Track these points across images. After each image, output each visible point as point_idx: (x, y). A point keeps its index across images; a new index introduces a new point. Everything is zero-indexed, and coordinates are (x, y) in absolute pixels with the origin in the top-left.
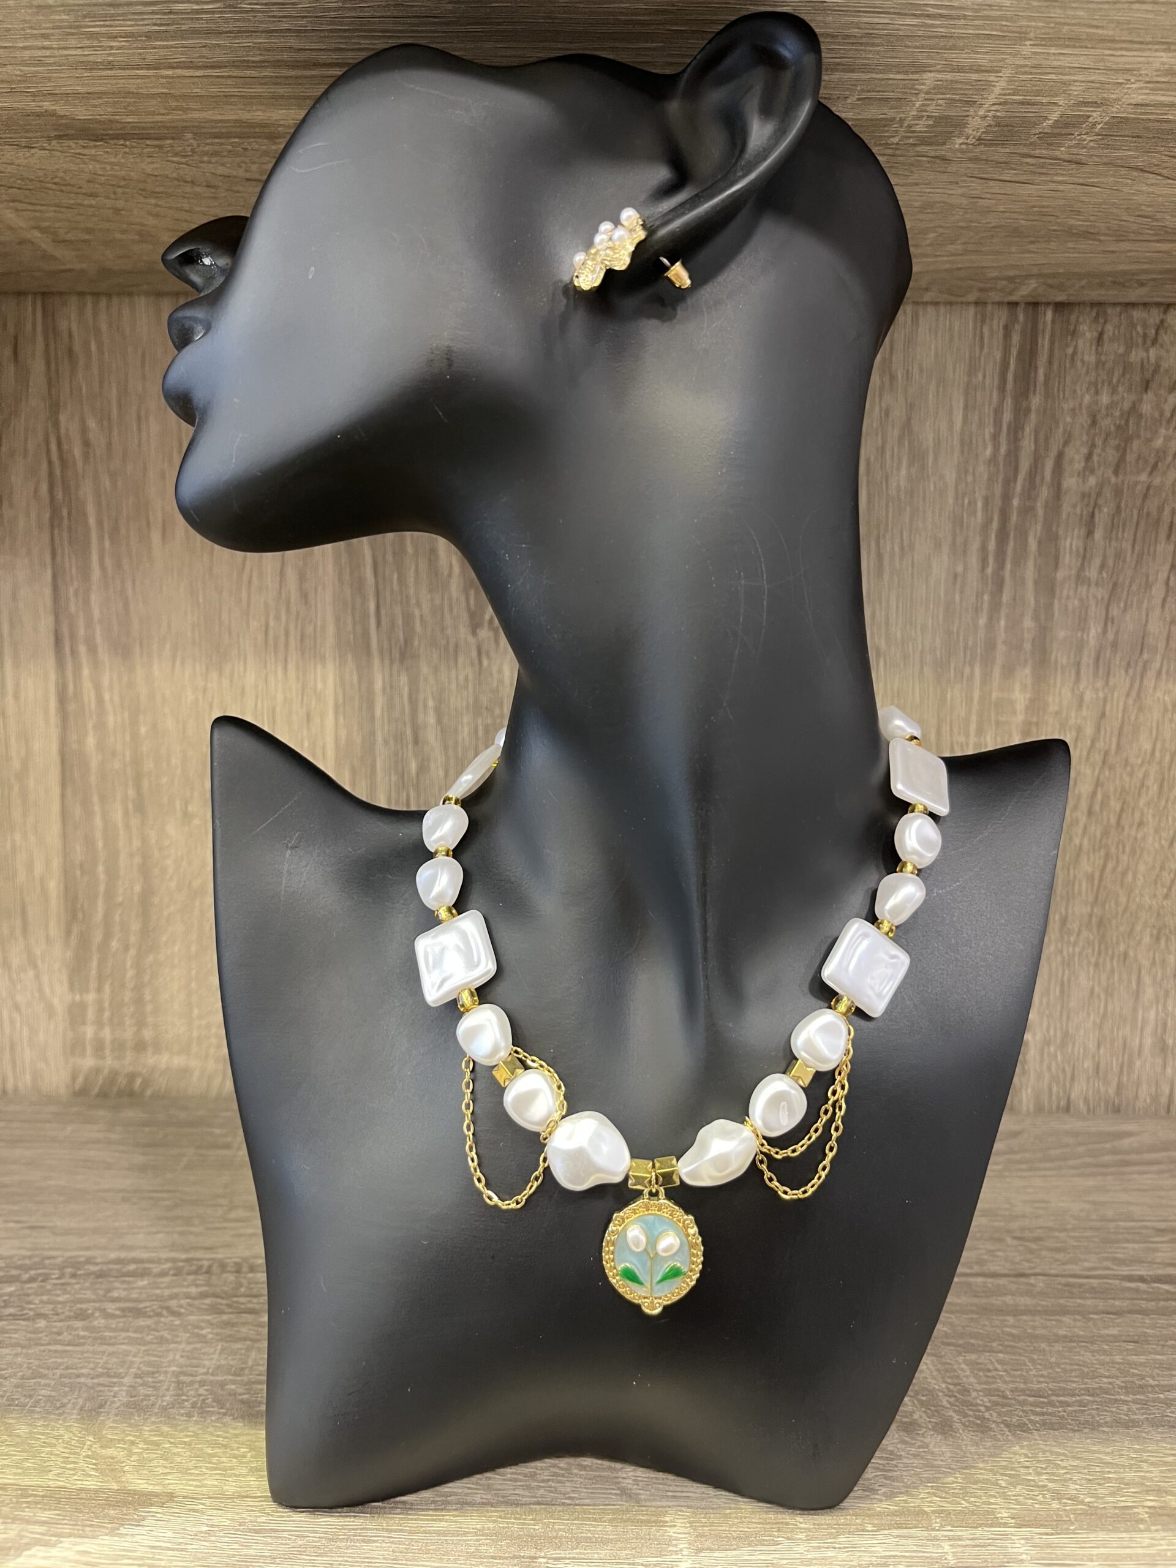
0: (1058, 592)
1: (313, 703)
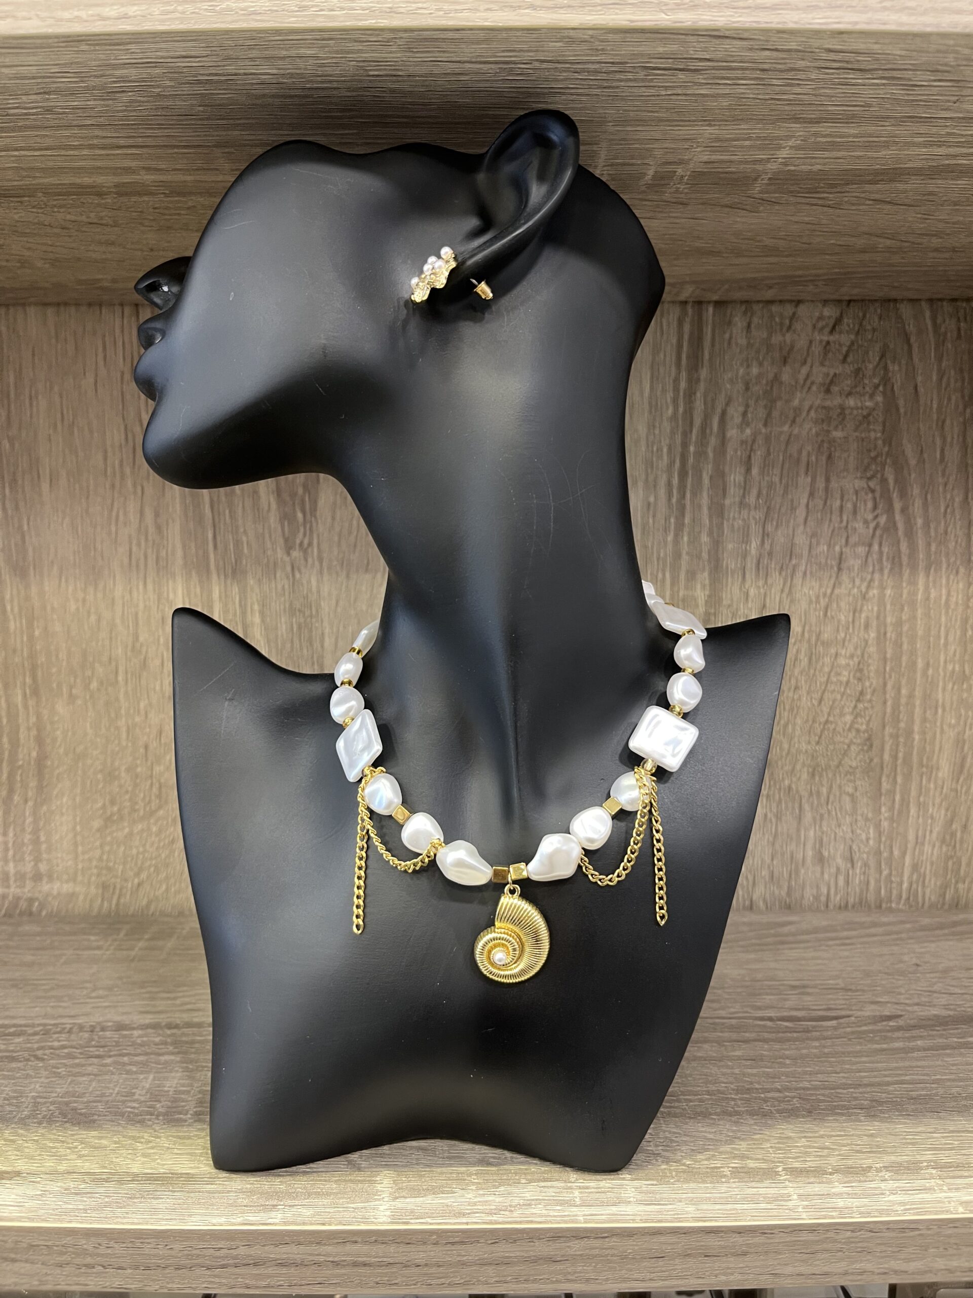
0: (726, 514)
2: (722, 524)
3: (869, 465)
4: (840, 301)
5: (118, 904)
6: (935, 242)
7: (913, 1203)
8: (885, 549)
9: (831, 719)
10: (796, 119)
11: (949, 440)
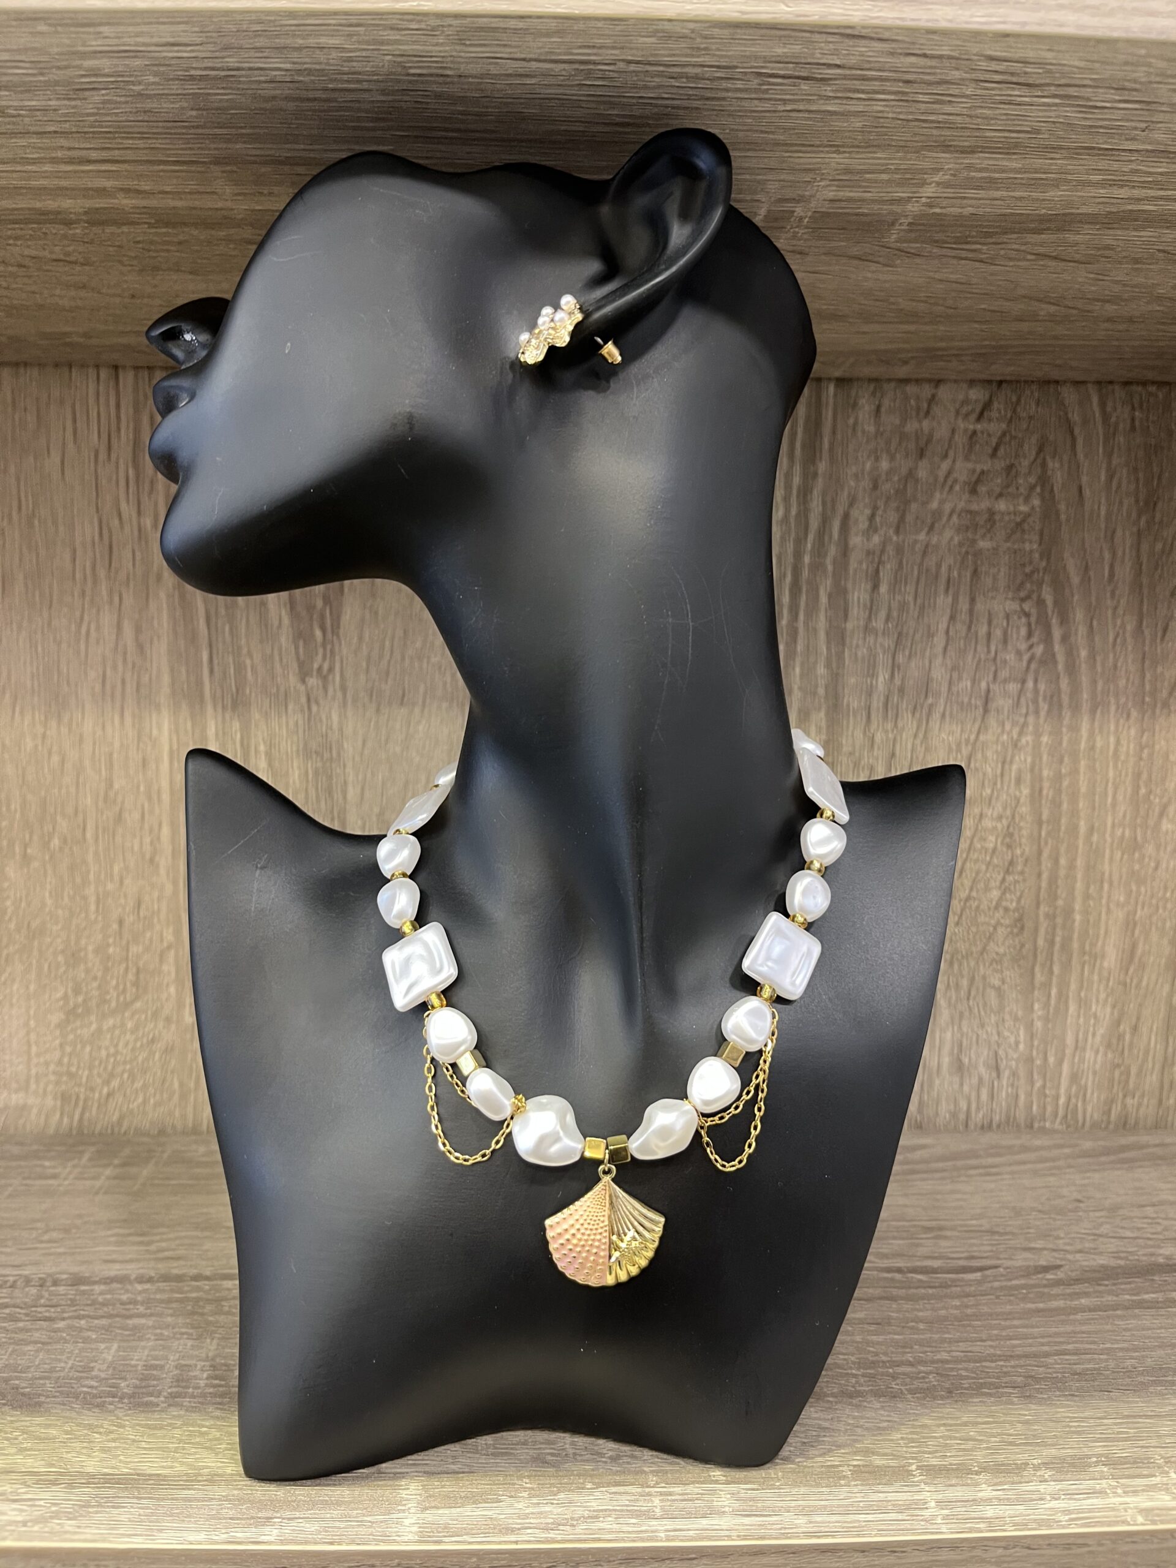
0: (848, 641)
1: (149, 748)
2: (843, 652)
3: (1022, 583)
4: (989, 382)
5: (81, 1119)
6: (1110, 308)
7: (1079, 1511)
8: (1042, 687)
9: (974, 894)
10: (946, 147)
11: (1120, 553)
